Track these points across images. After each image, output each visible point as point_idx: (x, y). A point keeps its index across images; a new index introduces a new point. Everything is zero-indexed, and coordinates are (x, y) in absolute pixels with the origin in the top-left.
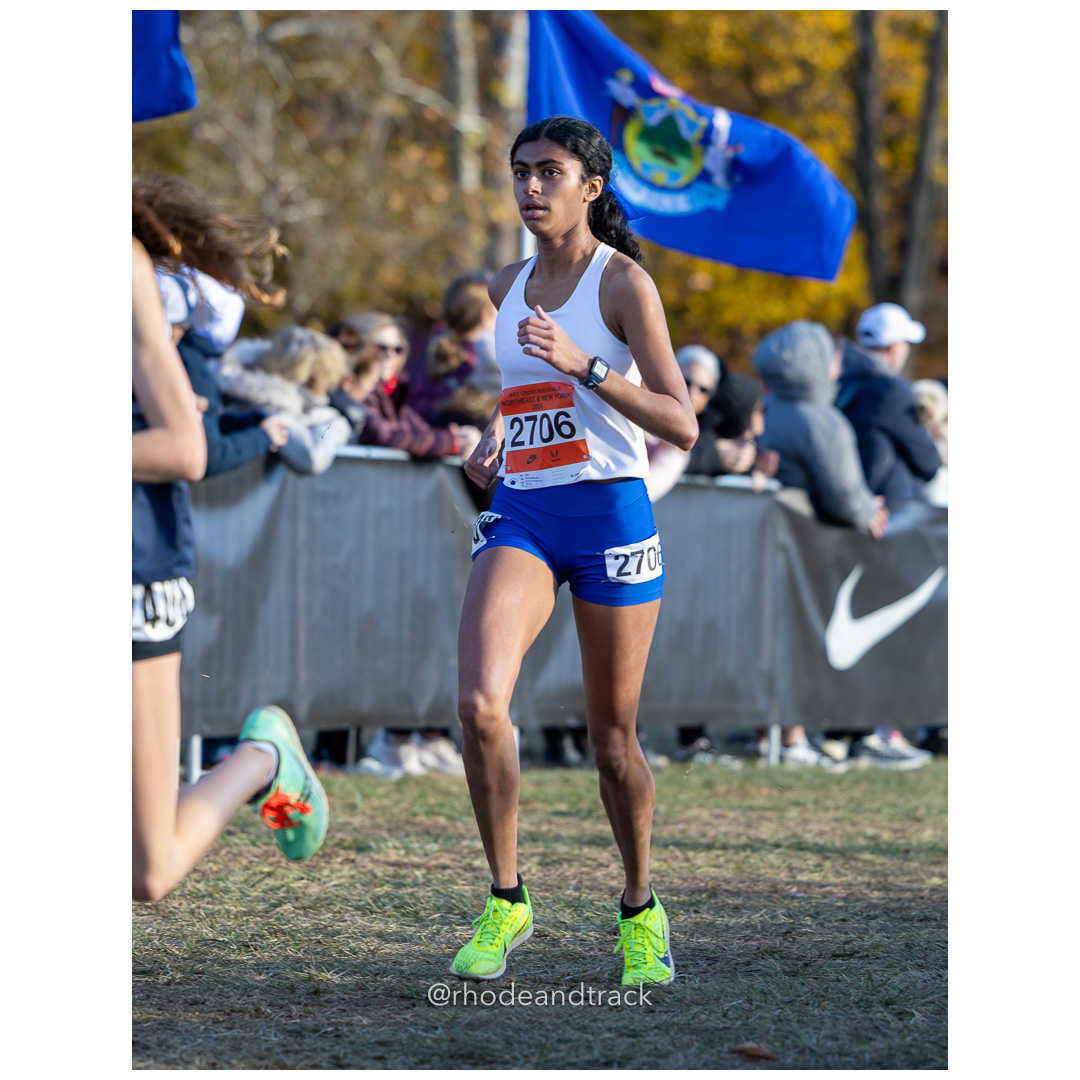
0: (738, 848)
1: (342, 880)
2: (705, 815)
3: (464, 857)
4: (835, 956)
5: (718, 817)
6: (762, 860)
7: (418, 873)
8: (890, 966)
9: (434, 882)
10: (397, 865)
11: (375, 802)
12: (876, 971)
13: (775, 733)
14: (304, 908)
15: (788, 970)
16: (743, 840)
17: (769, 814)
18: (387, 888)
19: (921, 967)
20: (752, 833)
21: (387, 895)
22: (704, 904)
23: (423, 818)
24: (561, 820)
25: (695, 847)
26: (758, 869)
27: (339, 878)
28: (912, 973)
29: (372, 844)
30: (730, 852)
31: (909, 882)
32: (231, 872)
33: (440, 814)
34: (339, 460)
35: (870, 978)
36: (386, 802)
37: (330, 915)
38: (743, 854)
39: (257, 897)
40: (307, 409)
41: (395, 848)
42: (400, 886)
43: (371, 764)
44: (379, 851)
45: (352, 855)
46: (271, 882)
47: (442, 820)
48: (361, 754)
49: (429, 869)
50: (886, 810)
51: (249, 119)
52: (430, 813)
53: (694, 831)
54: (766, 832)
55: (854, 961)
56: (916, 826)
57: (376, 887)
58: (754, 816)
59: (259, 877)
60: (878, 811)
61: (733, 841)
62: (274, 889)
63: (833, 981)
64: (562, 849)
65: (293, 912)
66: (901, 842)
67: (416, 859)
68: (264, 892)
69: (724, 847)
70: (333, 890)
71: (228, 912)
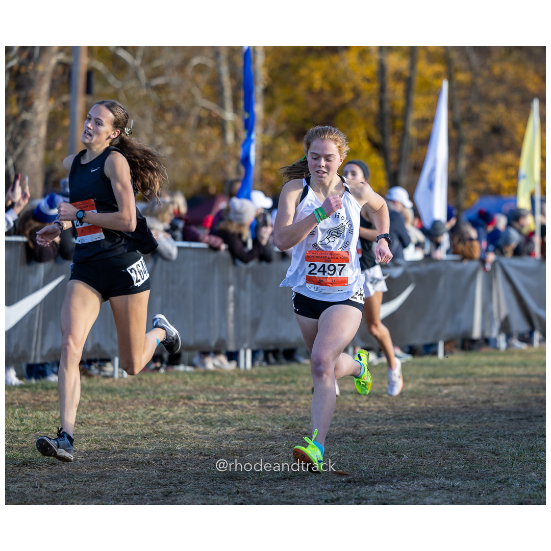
3: (230, 401)
4: (374, 435)
7: (212, 408)
8: (395, 438)
9: (218, 411)
12: (389, 440)
18: (200, 413)
21: (200, 416)
23: (213, 386)
24: (266, 385)
27: (181, 410)
28: (403, 440)
29: (194, 397)
31: (402, 405)
32: (139, 409)
33: (220, 384)
35: (387, 443)
36: (199, 380)
37: (177, 425)
39: (149, 419)
41: (203, 398)
42: (205, 412)
44: (196, 399)
45: (186, 401)
46: (154, 413)
47: (221, 387)
52: (217, 384)
57: (195, 413)
59: (149, 411)
63: (373, 444)
65: (163, 424)
67: (211, 402)
68: (152, 416)
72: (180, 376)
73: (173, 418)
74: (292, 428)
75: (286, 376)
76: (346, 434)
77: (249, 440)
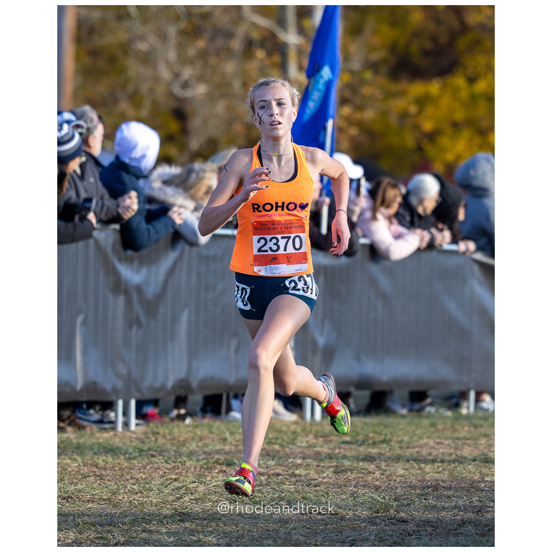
0: (450, 462)
1: (218, 483)
2: (431, 443)
3: (290, 469)
5: (438, 443)
6: (464, 469)
7: (263, 478)
11: (236, 437)
13: (472, 395)
14: (196, 500)
15: (479, 533)
16: (454, 457)
17: (468, 442)
20: (458, 453)
22: (431, 494)
23: (266, 446)
24: (347, 446)
25: (426, 461)
26: (462, 474)
27: (217, 481)
29: (236, 462)
30: (446, 464)
38: (453, 465)
39: (168, 493)
43: (235, 415)
46: (176, 484)
48: (229, 409)
49: (269, 475)
51: (163, 37)
52: (270, 443)
53: (425, 452)
54: (467, 452)
58: (460, 443)
59: (169, 482)
61: (447, 458)
62: (178, 489)
64: (347, 463)
68: (172, 490)
69: (442, 461)
70: (213, 488)
71: (151, 502)
72: (215, 430)
73: (204, 494)
74: (384, 512)
75: (374, 432)
76: (464, 523)
77: (319, 529)
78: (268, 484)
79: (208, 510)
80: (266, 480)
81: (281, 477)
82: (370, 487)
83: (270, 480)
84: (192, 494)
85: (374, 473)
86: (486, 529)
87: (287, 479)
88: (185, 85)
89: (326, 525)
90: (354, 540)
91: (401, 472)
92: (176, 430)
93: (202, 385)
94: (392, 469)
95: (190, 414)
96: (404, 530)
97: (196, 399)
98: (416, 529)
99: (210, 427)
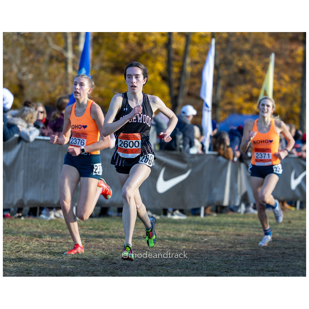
0: (135, 238)
1: (35, 245)
3: (66, 240)
4: (159, 266)
6: (141, 241)
7: (54, 244)
8: (173, 268)
9: (59, 246)
10: (49, 241)
11: (44, 226)
12: (169, 269)
14: (26, 252)
15: (147, 269)
16: (136, 236)
18: (46, 247)
19: (180, 268)
20: (138, 234)
21: (47, 249)
23: (56, 230)
24: (90, 231)
26: (140, 243)
27: (34, 245)
28: (178, 270)
29: (43, 236)
31: (177, 247)
32: (7, 243)
33: (60, 229)
34: (36, 140)
35: (168, 271)
36: (46, 226)
37: (32, 254)
38: (136, 240)
39: (13, 249)
40: (28, 127)
41: (49, 237)
42: (50, 247)
43: (43, 216)
44: (45, 238)
45: (38, 239)
47: (60, 230)
48: (40, 213)
50: (172, 229)
51: (15, 54)
52: (58, 228)
54: (142, 234)
55: (164, 267)
56: (179, 233)
57: (44, 247)
58: (139, 230)
60: (170, 229)
62: (18, 247)
63: (158, 272)
65: (23, 253)
66: (176, 237)
67: (54, 240)
68: (16, 248)
70: (33, 248)
71: (6, 253)
72: (34, 223)
73: (29, 250)
74: (106, 259)
75: (102, 225)
76: (141, 265)
77: (78, 266)
78: (57, 246)
79: (31, 257)
80: (56, 244)
81: (62, 243)
82: (100, 248)
83: (57, 245)
84: (24, 250)
85: (102, 242)
86: (150, 267)
87: (65, 244)
88: (24, 74)
89: (82, 264)
90: (93, 271)
91: (114, 242)
92: (17, 223)
93: (29, 203)
94: (110, 241)
95: (23, 215)
96: (115, 267)
97: (27, 209)
98: (120, 267)
99: (32, 221)
